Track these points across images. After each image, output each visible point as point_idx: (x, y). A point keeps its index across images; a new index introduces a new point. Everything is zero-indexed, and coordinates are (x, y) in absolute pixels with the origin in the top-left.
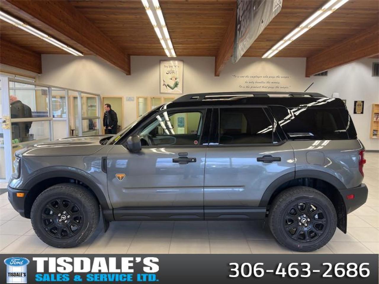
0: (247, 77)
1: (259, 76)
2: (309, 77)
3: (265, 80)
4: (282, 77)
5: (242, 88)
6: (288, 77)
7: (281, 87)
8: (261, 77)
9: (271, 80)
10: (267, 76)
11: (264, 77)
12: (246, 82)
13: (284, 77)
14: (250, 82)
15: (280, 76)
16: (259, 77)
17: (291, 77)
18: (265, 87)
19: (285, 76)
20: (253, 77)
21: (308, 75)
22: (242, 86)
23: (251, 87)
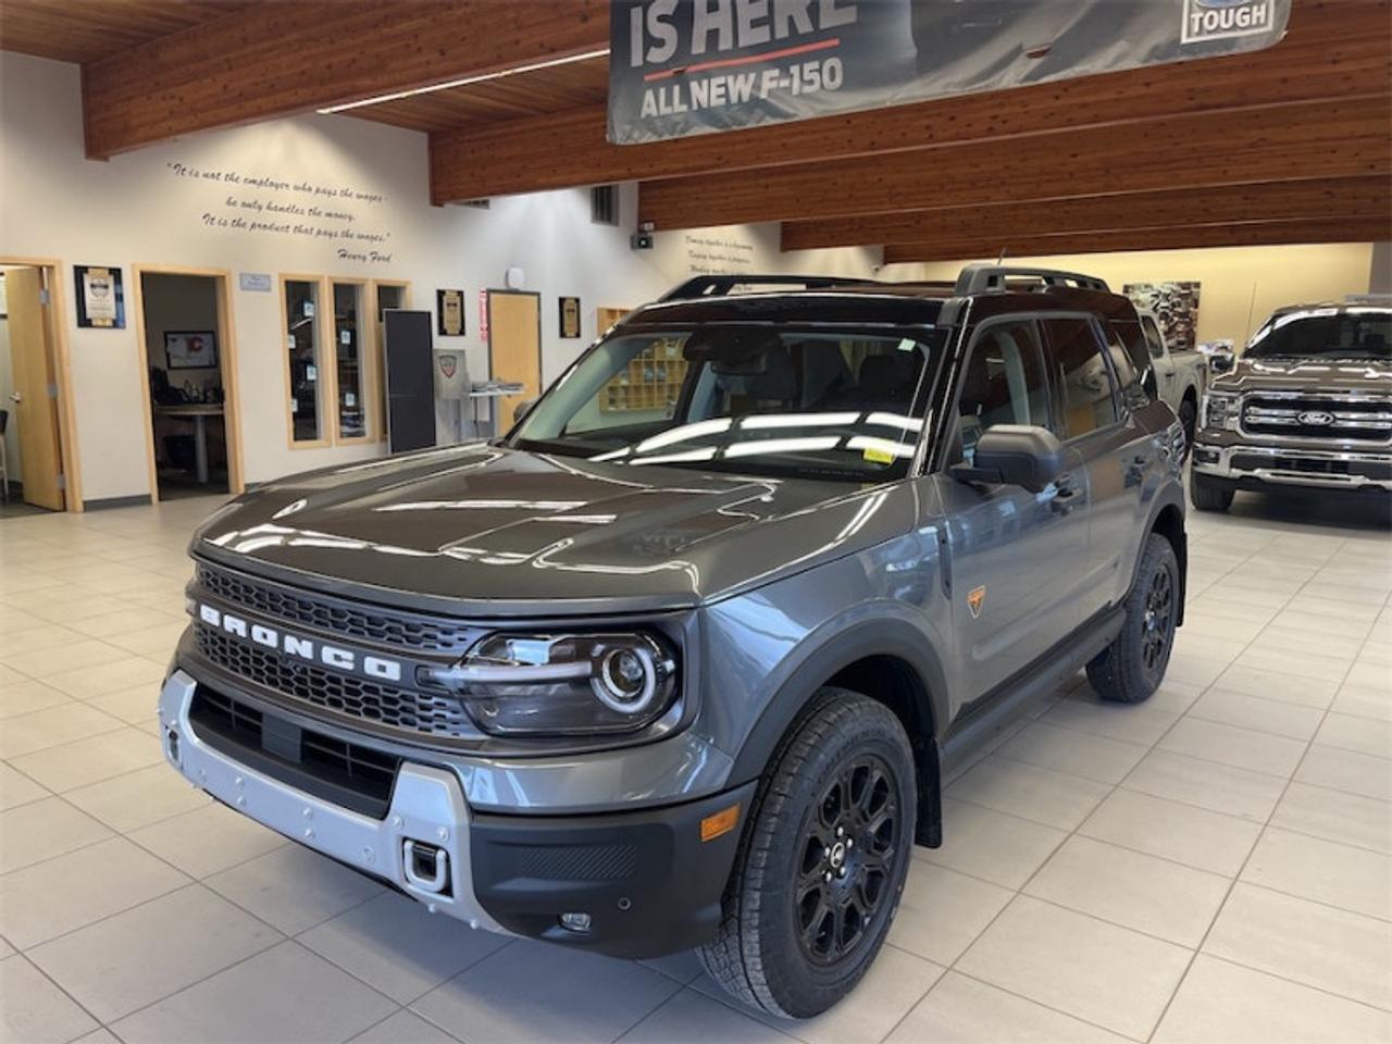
0: (230, 177)
1: (280, 182)
2: (441, 205)
3: (304, 201)
4: (359, 197)
5: (216, 226)
6: (380, 199)
7: (360, 237)
8: (287, 186)
9: (322, 202)
10: (307, 187)
11: (296, 188)
12: (229, 203)
13: (366, 197)
14: (247, 202)
15: (355, 190)
16: (277, 186)
17: (386, 199)
18: (303, 229)
19: (370, 194)
20: (254, 182)
21: (437, 200)
22: (213, 219)
23: (253, 226)
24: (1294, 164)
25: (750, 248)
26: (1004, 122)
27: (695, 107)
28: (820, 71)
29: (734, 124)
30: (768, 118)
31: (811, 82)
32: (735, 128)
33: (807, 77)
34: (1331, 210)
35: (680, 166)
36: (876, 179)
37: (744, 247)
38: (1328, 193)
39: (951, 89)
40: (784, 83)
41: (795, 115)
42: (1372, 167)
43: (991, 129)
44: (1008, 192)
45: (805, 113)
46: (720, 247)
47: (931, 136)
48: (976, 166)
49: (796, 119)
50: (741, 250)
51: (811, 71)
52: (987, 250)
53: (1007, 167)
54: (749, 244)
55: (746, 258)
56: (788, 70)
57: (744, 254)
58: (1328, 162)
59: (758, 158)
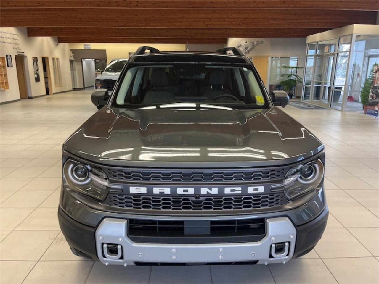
24: (190, 24)
25: (18, 35)
26: (141, 4)
34: (186, 36)
35: (23, 4)
36: (75, 15)
37: (16, 35)
38: (185, 31)
42: (207, 26)
43: (137, 5)
44: (118, 24)
46: (8, 34)
47: (118, 5)
48: (108, 15)
50: (15, 36)
52: (92, 41)
53: (117, 17)
54: (18, 34)
55: (17, 39)
57: (16, 37)
58: (198, 24)
59: (55, 5)
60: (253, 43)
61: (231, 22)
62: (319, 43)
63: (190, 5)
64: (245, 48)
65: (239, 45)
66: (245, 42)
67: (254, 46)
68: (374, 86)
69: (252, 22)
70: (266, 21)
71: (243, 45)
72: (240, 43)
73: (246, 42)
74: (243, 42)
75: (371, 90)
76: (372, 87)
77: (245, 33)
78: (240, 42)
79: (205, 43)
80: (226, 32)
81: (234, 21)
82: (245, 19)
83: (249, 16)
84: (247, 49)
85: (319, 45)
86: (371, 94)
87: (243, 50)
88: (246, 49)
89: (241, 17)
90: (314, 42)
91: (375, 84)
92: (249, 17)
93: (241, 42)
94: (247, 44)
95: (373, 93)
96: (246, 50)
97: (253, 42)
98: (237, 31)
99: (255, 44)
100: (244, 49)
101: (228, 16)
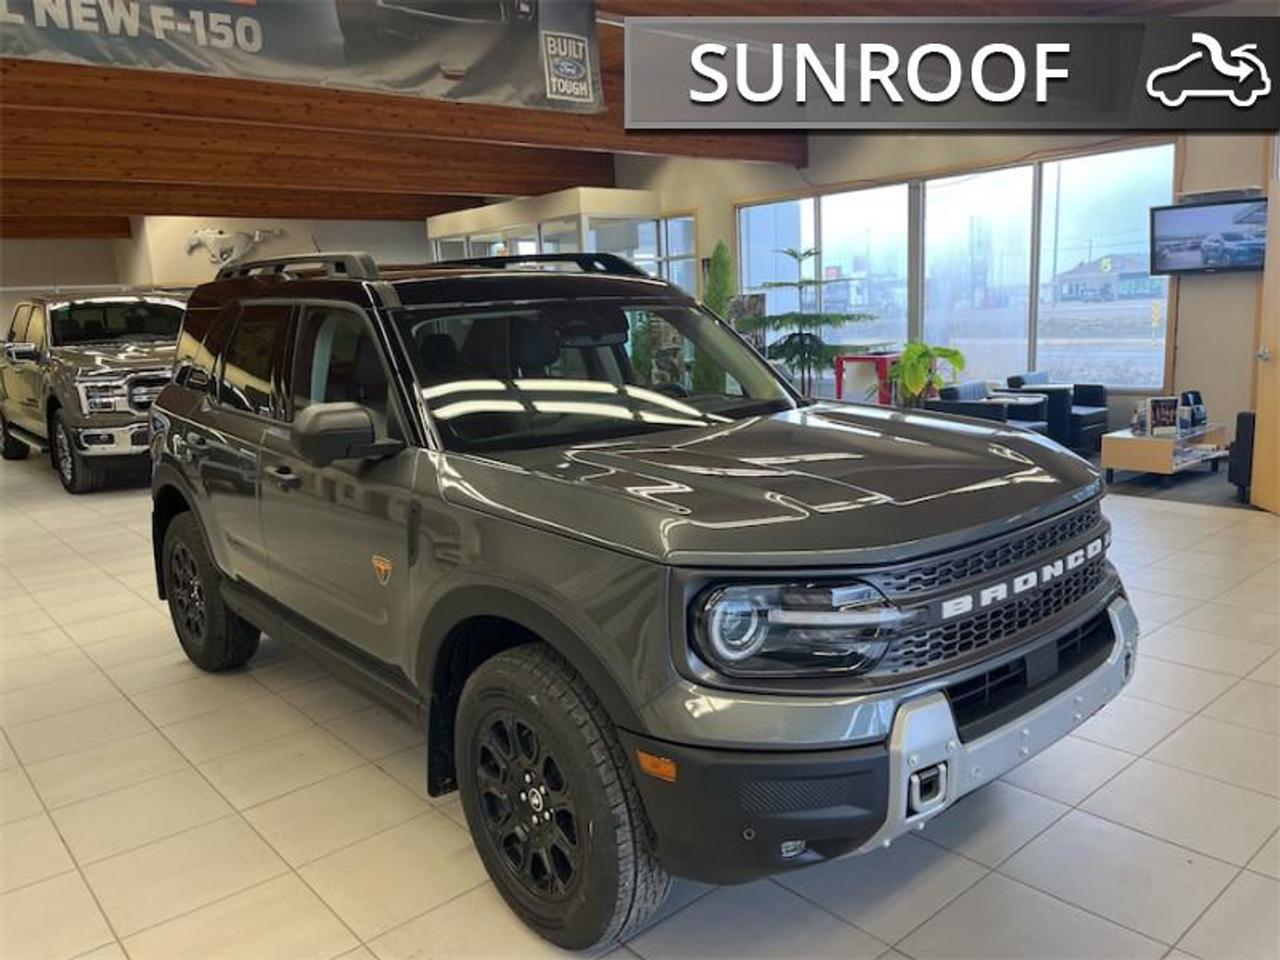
27: (41, 21)
28: (232, 26)
29: (116, 60)
30: (170, 64)
31: (221, 36)
32: (117, 65)
33: (213, 26)
39: (382, 86)
40: (184, 27)
41: (209, 70)
45: (223, 70)
49: (211, 74)
51: (220, 24)
56: (188, 15)
60: (250, 237)
61: (219, 165)
62: (473, 238)
63: (151, 101)
64: (222, 255)
65: (194, 243)
66: (217, 231)
67: (253, 248)
68: (660, 351)
69: (290, 169)
70: (335, 170)
71: (210, 243)
72: (198, 235)
73: (221, 233)
74: (208, 230)
75: (653, 361)
76: (654, 352)
77: (230, 203)
78: (196, 232)
79: (43, 234)
80: (156, 195)
81: (228, 163)
82: (265, 157)
83: (278, 148)
84: (229, 256)
85: (473, 243)
86: (655, 370)
87: (214, 259)
88: (225, 256)
89: (251, 150)
90: (458, 236)
91: (660, 345)
92: (278, 152)
93: (200, 232)
94: (225, 239)
95: (660, 367)
96: (225, 260)
97: (248, 231)
98: (196, 196)
99: (257, 239)
100: (218, 255)
101: (204, 144)
